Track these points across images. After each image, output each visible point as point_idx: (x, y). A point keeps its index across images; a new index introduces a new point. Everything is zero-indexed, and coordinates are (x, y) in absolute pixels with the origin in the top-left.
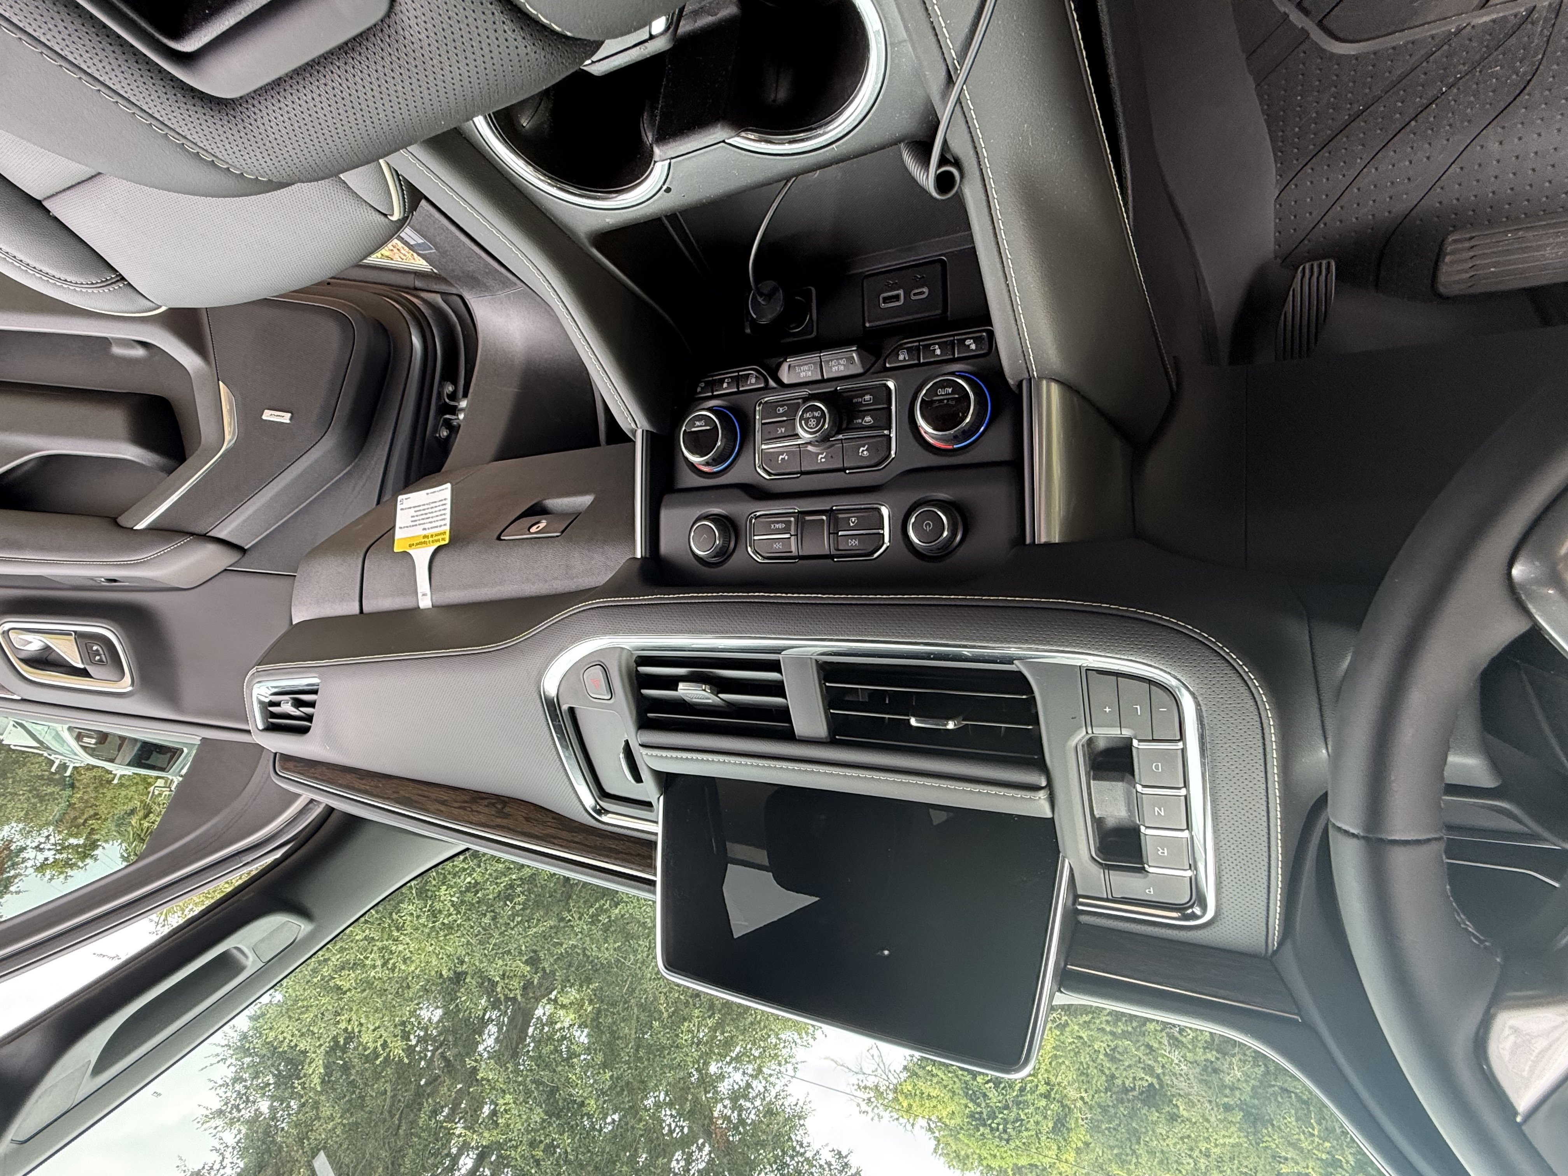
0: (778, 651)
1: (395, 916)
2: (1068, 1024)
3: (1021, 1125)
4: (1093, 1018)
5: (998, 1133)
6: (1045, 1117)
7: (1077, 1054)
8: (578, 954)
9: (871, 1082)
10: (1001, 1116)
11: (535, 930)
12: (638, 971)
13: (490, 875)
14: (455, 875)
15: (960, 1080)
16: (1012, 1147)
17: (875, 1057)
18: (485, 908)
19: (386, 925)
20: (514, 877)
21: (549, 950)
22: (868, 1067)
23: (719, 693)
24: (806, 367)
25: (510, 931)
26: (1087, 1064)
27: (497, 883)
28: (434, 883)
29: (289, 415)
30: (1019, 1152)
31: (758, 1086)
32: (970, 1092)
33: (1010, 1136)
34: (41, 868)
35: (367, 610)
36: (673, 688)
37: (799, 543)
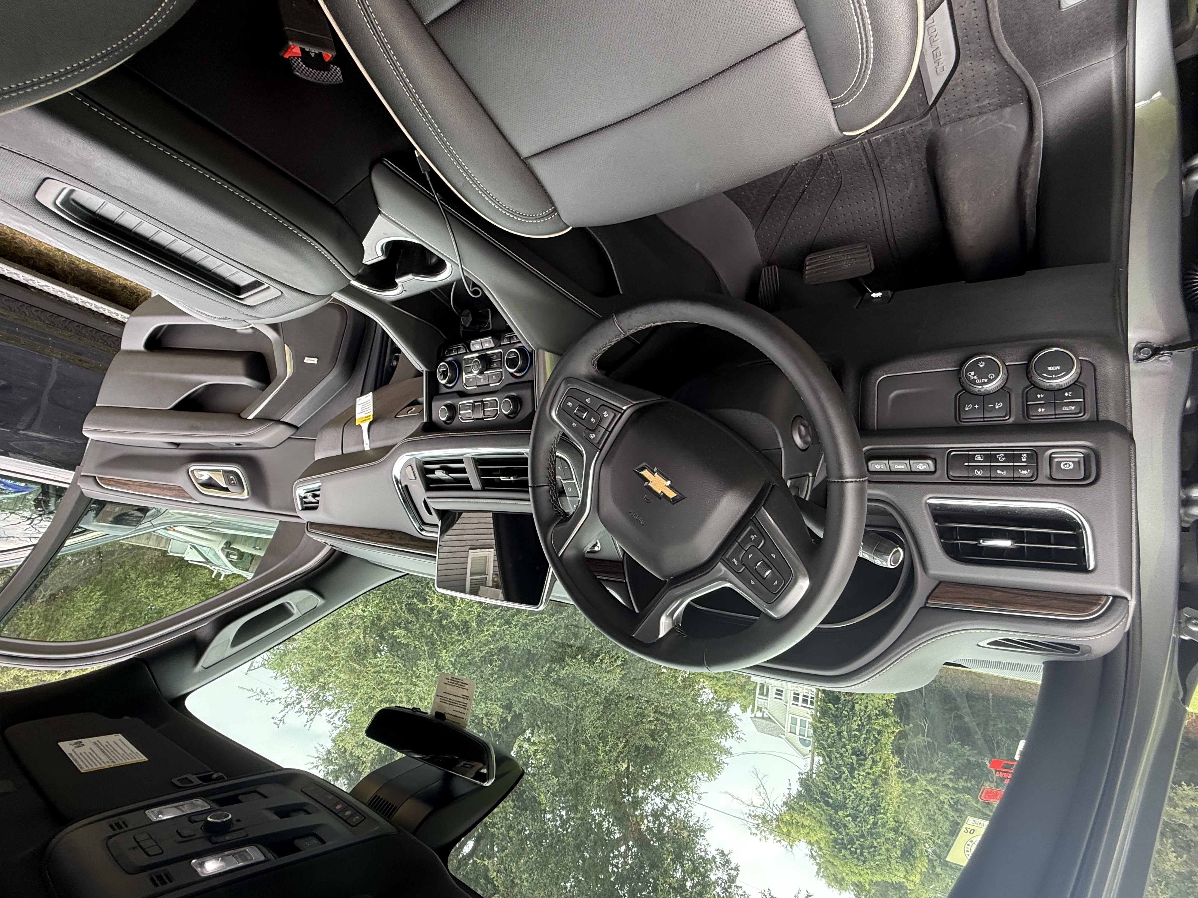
0: (461, 455)
1: (414, 669)
2: (917, 780)
3: (875, 851)
4: (938, 776)
5: (856, 856)
6: (895, 847)
7: (926, 803)
9: (760, 812)
10: (859, 842)
13: (477, 644)
14: (452, 644)
15: (825, 813)
16: (868, 867)
17: (762, 794)
19: (409, 675)
20: (492, 647)
22: (758, 802)
23: (449, 474)
24: (478, 344)
25: (490, 684)
26: (934, 812)
27: (480, 651)
28: (439, 648)
29: (316, 359)
30: (874, 871)
31: (672, 807)
32: (834, 823)
33: (866, 858)
35: (344, 452)
36: (434, 473)
37: (473, 414)
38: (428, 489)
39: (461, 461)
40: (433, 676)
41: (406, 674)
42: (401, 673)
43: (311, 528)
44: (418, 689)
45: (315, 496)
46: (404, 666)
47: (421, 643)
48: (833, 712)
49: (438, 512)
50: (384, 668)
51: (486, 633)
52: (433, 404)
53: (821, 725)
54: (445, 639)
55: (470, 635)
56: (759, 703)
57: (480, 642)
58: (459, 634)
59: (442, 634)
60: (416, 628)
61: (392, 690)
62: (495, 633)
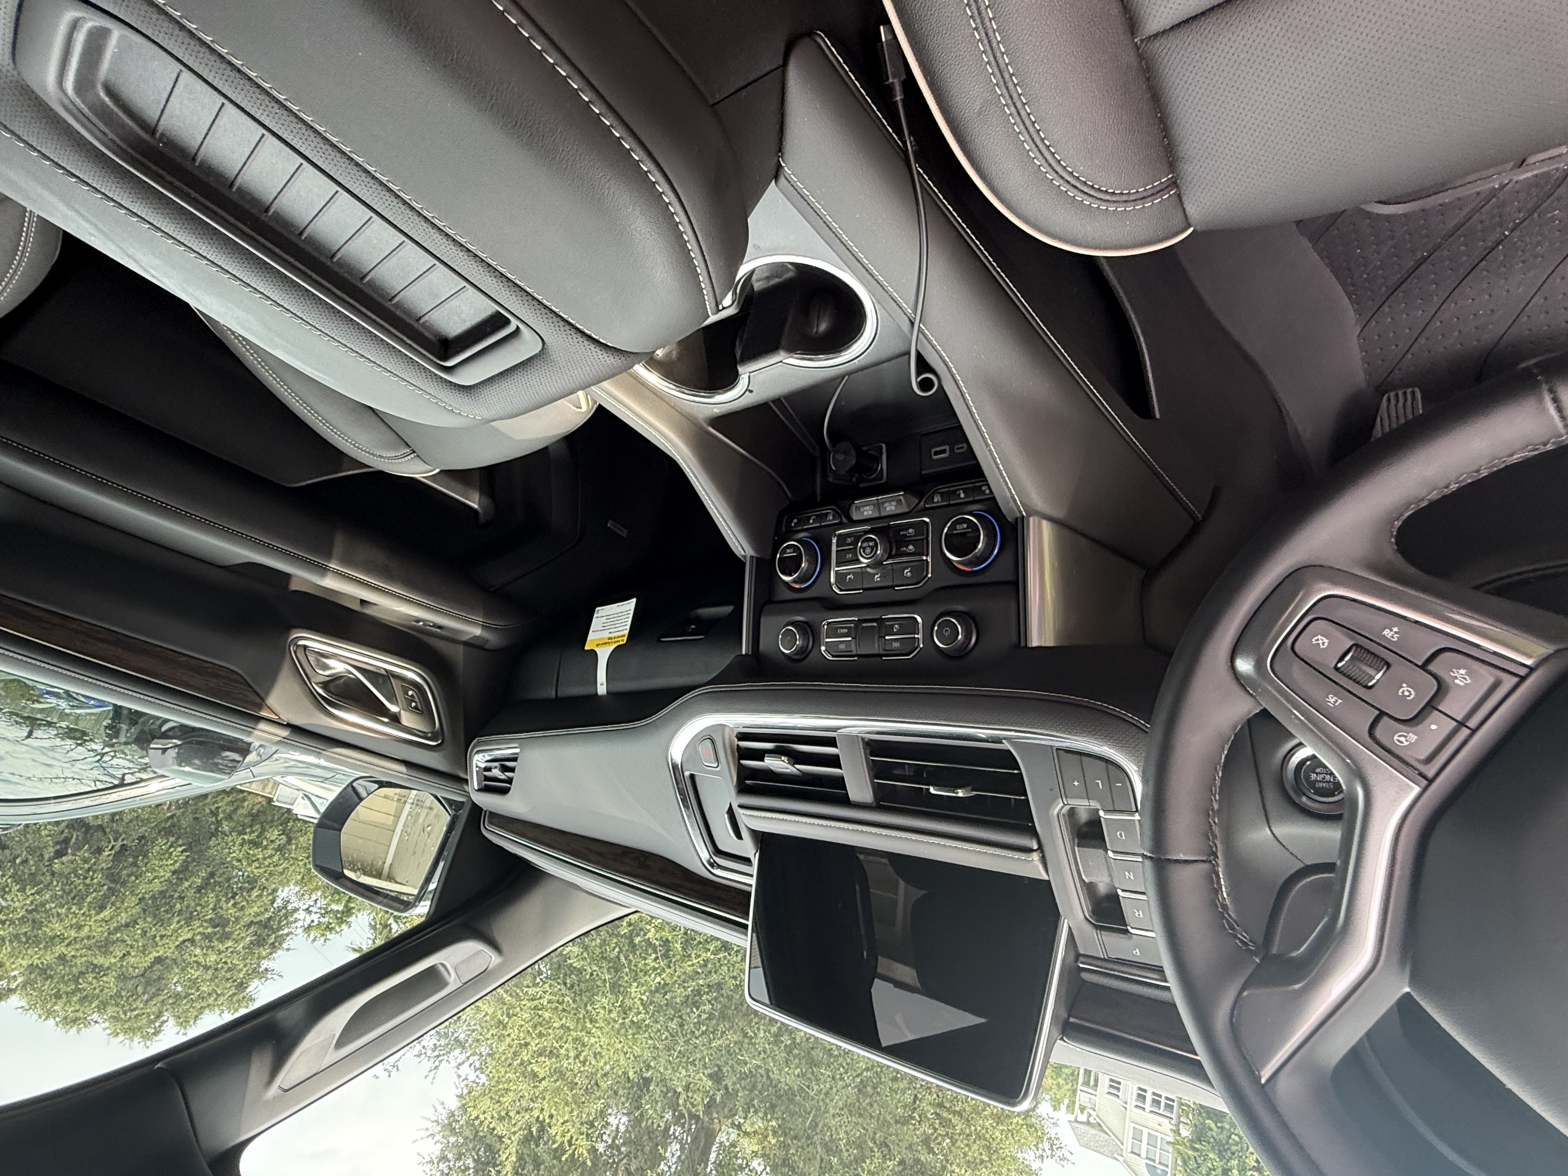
0: (835, 729)
1: (589, 1008)
8: (762, 1076)
11: (719, 1042)
12: (821, 1103)
13: (679, 977)
14: (646, 974)
18: (673, 1012)
19: (581, 1016)
20: (701, 982)
21: (732, 1067)
23: (795, 763)
24: (867, 508)
25: (694, 1039)
27: (684, 987)
28: (626, 978)
34: (308, 929)
35: (559, 694)
36: (763, 760)
37: (858, 645)
38: (743, 789)
39: (831, 742)
40: (615, 1021)
41: (575, 1014)
42: (570, 1012)
43: (491, 823)
44: (593, 1040)
45: (505, 769)
46: (574, 1001)
47: (600, 967)
48: (1214, 1134)
49: (755, 834)
50: (545, 1003)
51: (695, 961)
52: (762, 620)
53: (1196, 1154)
54: (636, 966)
55: (670, 962)
56: (1082, 1099)
57: (685, 973)
58: (656, 958)
59: (631, 957)
60: (596, 946)
61: (554, 1039)
62: (706, 961)
